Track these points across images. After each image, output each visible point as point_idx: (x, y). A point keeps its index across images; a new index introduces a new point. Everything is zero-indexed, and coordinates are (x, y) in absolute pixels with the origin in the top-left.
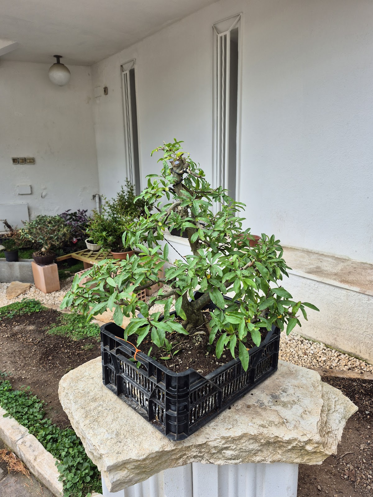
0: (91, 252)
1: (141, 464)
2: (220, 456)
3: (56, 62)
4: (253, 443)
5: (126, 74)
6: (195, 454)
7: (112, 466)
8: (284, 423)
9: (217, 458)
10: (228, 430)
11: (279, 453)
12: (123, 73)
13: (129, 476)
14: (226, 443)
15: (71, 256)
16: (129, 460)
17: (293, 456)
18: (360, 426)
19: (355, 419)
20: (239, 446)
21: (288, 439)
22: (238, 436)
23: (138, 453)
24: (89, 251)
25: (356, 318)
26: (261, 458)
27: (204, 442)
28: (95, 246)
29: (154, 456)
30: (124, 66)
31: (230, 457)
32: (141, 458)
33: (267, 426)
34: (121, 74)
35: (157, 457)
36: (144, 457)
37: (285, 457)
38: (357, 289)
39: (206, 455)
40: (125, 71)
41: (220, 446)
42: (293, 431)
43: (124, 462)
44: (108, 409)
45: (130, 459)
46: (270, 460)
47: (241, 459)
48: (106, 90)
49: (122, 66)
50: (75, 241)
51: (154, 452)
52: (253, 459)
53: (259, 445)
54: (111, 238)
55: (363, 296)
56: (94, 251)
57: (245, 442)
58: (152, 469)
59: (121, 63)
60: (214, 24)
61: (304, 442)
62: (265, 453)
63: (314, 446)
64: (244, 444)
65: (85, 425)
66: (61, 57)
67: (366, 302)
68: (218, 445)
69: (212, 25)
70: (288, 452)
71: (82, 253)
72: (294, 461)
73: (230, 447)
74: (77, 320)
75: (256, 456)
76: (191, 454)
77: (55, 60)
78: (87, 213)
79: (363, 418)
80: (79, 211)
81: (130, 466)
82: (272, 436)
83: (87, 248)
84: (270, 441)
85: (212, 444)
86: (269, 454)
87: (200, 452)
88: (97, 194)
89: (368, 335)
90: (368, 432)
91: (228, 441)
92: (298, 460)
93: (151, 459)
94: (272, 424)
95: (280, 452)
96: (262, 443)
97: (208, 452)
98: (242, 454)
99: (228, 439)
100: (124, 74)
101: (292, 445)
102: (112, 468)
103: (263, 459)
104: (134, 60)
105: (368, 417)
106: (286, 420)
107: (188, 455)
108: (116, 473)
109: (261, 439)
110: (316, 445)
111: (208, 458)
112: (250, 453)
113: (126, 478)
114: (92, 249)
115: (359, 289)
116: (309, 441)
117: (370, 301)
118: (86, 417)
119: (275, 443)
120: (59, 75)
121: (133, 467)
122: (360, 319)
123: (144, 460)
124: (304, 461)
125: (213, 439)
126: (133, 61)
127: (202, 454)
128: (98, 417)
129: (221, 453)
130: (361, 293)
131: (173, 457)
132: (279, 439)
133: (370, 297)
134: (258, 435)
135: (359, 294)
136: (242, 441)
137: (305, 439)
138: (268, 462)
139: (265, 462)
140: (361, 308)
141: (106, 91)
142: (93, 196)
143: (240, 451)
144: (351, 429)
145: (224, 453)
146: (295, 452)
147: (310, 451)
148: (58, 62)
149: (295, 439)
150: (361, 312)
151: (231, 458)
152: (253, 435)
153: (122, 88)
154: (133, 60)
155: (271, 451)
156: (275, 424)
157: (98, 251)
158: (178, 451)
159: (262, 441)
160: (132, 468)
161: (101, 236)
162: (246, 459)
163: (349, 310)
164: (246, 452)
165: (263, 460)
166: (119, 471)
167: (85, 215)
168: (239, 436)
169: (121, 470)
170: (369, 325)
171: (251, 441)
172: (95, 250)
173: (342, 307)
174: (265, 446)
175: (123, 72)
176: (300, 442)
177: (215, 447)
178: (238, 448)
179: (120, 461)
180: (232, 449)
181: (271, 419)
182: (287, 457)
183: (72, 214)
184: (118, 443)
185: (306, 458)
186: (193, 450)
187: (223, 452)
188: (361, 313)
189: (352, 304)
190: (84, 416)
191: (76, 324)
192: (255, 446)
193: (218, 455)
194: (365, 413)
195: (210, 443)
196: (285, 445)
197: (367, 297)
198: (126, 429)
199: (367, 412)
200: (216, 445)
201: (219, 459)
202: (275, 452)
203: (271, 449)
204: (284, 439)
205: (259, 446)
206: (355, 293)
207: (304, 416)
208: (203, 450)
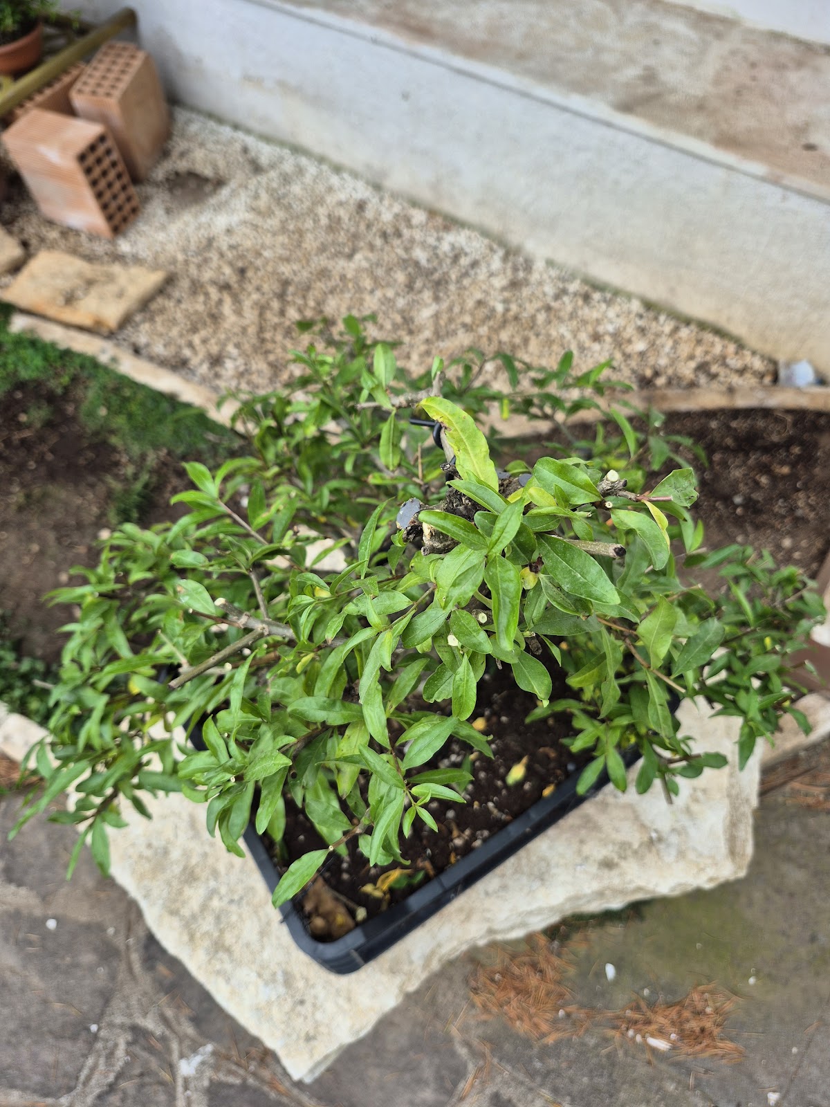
8: (651, 842)
44: (236, 897)
67: (775, 204)
94: (625, 850)
106: (655, 831)
117: (787, 204)
118: (192, 938)
128: (222, 931)
133: (789, 193)
156: (633, 850)
184: (299, 1008)
190: (186, 938)
206: (749, 179)
207: (695, 808)
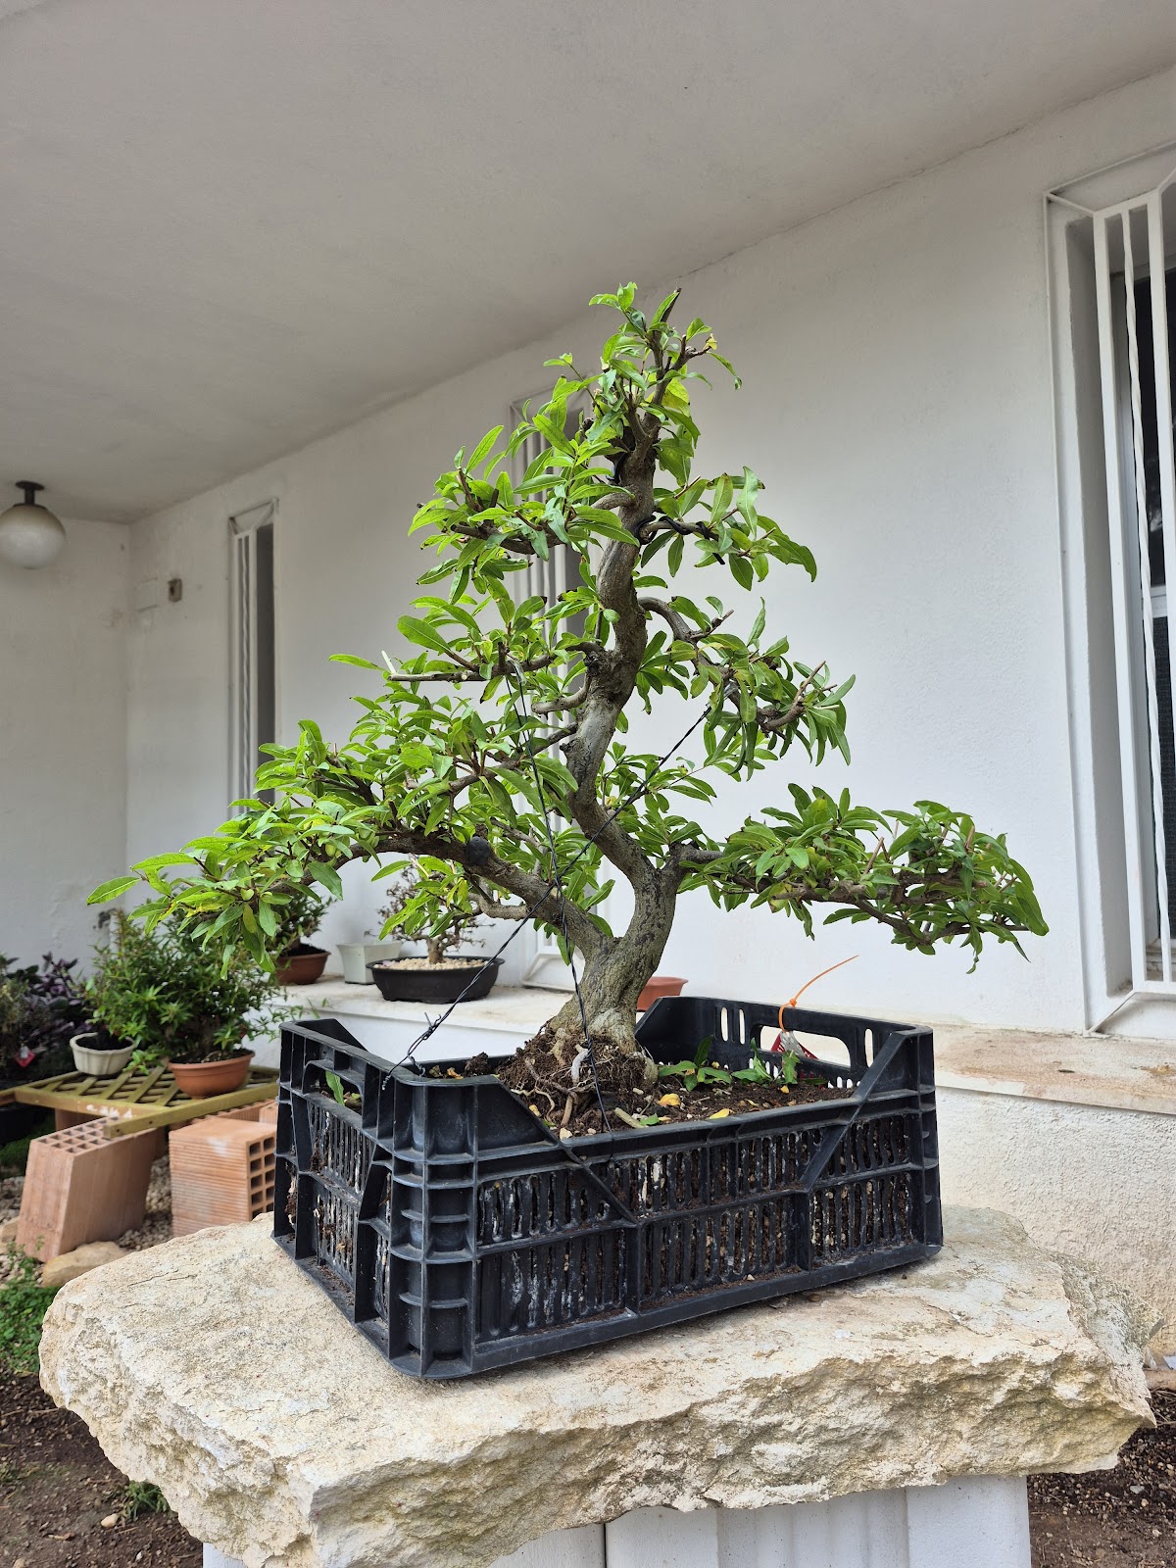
0: (89, 1082)
1: (452, 1492)
2: (747, 1471)
3: (22, 500)
4: (861, 1404)
5: (247, 539)
6: (650, 1464)
7: (335, 1490)
8: (955, 1323)
9: (734, 1480)
10: (764, 1359)
11: (960, 1434)
12: (236, 538)
13: (399, 1548)
14: (763, 1408)
15: (12, 1095)
16: (401, 1464)
17: (1017, 1437)
18: (1125, 1535)
19: (1105, 1517)
20: (815, 1420)
21: (988, 1360)
22: (806, 1370)
23: (438, 1440)
24: (84, 1076)
25: (1025, 1189)
26: (898, 1466)
27: (682, 1408)
28: (106, 1055)
29: (499, 1451)
30: (238, 520)
31: (786, 1470)
32: (453, 1456)
33: (901, 1337)
34: (230, 541)
35: (513, 1464)
36: (466, 1451)
37: (984, 1446)
38: (1016, 1088)
39: (692, 1469)
40: (242, 531)
41: (746, 1419)
42: (997, 1337)
43: (385, 1473)
45: (409, 1460)
46: (934, 1469)
47: (824, 1480)
48: (175, 589)
49: (232, 519)
50: (24, 1060)
51: (502, 1433)
52: (869, 1474)
53: (887, 1407)
54: (174, 1007)
55: (1039, 1107)
56: (100, 1078)
57: (835, 1397)
58: (493, 1524)
59: (232, 512)
60: (515, 402)
61: (1048, 1365)
62: (912, 1441)
63: (1081, 1379)
64: (832, 1409)
65: (189, 1392)
66: (40, 487)
67: (1048, 1127)
68: (737, 1418)
69: (511, 403)
70: (995, 1421)
71: (55, 1085)
72: (1022, 1459)
73: (780, 1424)
74: (33, 1303)
75: (878, 1460)
76: (638, 1462)
77: (20, 496)
78: (73, 972)
79: (1130, 1508)
80: (48, 958)
81: (408, 1498)
82: (928, 1362)
83: (76, 1070)
84: (925, 1380)
85: (714, 1414)
86: (925, 1445)
87: (670, 1457)
88: (114, 910)
89: (1074, 1244)
90: (1160, 1550)
91: (771, 1399)
92: (1033, 1456)
93: (488, 1470)
94: (915, 1330)
95: (964, 1426)
96: (895, 1394)
97: (698, 1457)
98: (827, 1456)
99: (769, 1388)
100: (240, 540)
101: (1006, 1387)
102: (333, 1502)
103: (906, 1468)
104: (274, 500)
105: (1144, 1504)
106: (959, 1314)
107: (624, 1471)
108: (348, 1530)
109: (891, 1380)
110: (1088, 1377)
111: (699, 1484)
112: (857, 1446)
113: (390, 1555)
114: (94, 1071)
115: (1022, 1086)
116: (1063, 1365)
117: (1063, 1123)
118: (189, 1369)
119: (942, 1388)
120: (28, 536)
121: (419, 1503)
122: (1039, 1191)
123: (466, 1467)
124: (1056, 1454)
125: (715, 1395)
126: (271, 505)
127: (677, 1467)
128: (241, 1366)
129: (748, 1458)
130: (1029, 1099)
131: (572, 1474)
132: (957, 1368)
133: (1058, 1108)
134: (878, 1364)
135: (1023, 1105)
136: (824, 1395)
137: (1049, 1355)
138: (928, 1481)
139: (914, 1482)
140: (1038, 1151)
141: (177, 591)
142: (102, 914)
143: (817, 1440)
144: (1100, 1547)
145: (761, 1454)
146: (1018, 1419)
147: (1071, 1405)
148: (30, 501)
149: (1015, 1361)
150: (1039, 1164)
151: (788, 1475)
152: (861, 1362)
153: (229, 578)
154: (268, 504)
155: (928, 1430)
156: (927, 1329)
157: (114, 1076)
158: (589, 1447)
159: (895, 1387)
160: (414, 1510)
161: (136, 1005)
162: (841, 1475)
163: (1002, 1163)
164: (840, 1443)
165: (908, 1473)
166: (361, 1525)
167: (69, 978)
168: (813, 1373)
169: (366, 1519)
170: (1072, 1208)
171: (857, 1394)
172: (104, 1073)
173: (976, 1161)
174: (909, 1412)
175: (236, 533)
176: (1032, 1367)
177: (726, 1428)
178: (811, 1428)
179: (369, 1469)
180: (789, 1437)
181: (906, 1320)
182: (993, 1444)
183: (20, 973)
184: (346, 1423)
185: (1062, 1440)
186: (642, 1446)
187: (755, 1449)
188: (1041, 1169)
189: (1007, 1141)
190: (179, 1368)
191: (27, 1318)
192: (870, 1415)
193: (737, 1467)
194: (1129, 1492)
195: (705, 1411)
196: (980, 1389)
197: (1047, 1108)
198: (367, 1384)
199: (1136, 1490)
200: (728, 1418)
201: (745, 1482)
202: (945, 1435)
203: (929, 1421)
204: (975, 1364)
205: (885, 1415)
206: (1011, 1102)
207: (1015, 1301)
208: (680, 1446)
